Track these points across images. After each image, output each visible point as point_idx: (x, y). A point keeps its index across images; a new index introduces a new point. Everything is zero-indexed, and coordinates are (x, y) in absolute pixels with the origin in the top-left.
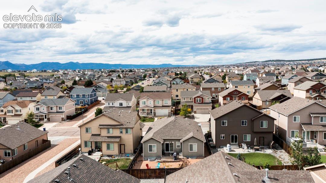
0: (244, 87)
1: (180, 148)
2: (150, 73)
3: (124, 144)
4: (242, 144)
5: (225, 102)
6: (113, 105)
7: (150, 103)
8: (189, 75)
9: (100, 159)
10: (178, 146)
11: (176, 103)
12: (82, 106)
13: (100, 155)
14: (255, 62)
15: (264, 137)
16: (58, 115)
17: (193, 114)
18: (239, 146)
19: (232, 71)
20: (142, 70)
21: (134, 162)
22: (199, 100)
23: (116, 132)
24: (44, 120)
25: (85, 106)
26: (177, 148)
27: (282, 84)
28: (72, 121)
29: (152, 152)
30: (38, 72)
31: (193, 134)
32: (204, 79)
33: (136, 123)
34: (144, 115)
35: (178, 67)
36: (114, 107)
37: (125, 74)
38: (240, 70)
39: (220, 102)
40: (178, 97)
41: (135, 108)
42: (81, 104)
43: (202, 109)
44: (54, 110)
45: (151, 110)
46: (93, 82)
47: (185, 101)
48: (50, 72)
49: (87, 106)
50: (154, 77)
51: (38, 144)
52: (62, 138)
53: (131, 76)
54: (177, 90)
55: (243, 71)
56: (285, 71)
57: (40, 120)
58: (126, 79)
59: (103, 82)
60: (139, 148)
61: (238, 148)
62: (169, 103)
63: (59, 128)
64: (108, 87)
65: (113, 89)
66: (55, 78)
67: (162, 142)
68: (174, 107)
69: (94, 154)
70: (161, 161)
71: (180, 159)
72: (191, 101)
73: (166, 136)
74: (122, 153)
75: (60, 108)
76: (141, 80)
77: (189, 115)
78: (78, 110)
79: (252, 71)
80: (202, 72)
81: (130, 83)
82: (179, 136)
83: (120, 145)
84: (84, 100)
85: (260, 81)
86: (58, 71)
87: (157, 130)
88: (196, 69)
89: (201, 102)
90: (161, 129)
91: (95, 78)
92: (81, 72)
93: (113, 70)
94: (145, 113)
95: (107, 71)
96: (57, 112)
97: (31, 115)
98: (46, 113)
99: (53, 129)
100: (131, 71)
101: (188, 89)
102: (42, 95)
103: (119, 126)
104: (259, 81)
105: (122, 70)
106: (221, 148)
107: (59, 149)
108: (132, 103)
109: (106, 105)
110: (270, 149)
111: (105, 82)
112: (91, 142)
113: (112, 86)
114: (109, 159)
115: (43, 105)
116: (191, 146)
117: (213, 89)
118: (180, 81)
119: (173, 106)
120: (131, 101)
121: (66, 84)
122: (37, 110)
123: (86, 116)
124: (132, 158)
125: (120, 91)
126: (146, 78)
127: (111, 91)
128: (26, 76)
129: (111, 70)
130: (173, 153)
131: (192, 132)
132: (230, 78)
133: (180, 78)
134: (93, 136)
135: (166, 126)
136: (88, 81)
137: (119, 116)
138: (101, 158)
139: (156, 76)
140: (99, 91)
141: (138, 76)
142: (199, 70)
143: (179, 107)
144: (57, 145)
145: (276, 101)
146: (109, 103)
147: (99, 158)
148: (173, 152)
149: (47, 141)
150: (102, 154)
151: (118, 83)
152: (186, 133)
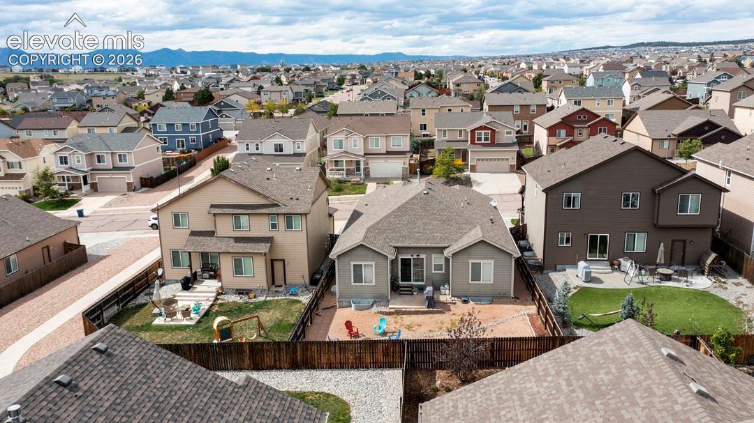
0: (598, 104)
1: (443, 272)
2: (354, 72)
3: (281, 260)
4: (621, 260)
5: (554, 141)
6: (257, 149)
7: (355, 144)
8: (449, 77)
9: (214, 301)
10: (438, 267)
11: (422, 146)
12: (183, 152)
13: (214, 289)
14: (604, 48)
15: (684, 242)
16: (118, 176)
17: (467, 173)
18: (612, 265)
19: (555, 68)
20: (334, 66)
21: (311, 314)
22: (483, 137)
23: (258, 227)
24: (81, 188)
25: (189, 152)
26: (433, 271)
27: (688, 98)
28: (153, 192)
29: (363, 284)
30: (86, 71)
31: (483, 234)
32: (487, 87)
33: (317, 199)
34: (340, 177)
35: (420, 60)
36: (262, 154)
37: (293, 76)
38: (574, 66)
39: (538, 143)
40: (425, 129)
41: (317, 158)
42: (179, 147)
43: (491, 160)
44: (108, 162)
45: (358, 163)
46: (214, 94)
47: (446, 138)
48: (113, 73)
49: (194, 152)
50: (363, 83)
51: (49, 256)
52: (122, 236)
53: (306, 79)
54: (424, 111)
55: (581, 68)
56: (686, 67)
57: (73, 188)
58: (294, 87)
59: (237, 93)
60: (324, 268)
61: (608, 273)
62: (405, 144)
63: (118, 211)
64: (250, 107)
65: (262, 111)
66: (124, 85)
67: (392, 257)
68: (417, 156)
69: (198, 287)
70: (388, 310)
71: (444, 303)
72: (462, 138)
73: (404, 237)
74: (277, 283)
75: (121, 158)
76: (332, 90)
77: (458, 175)
78: (173, 162)
79: (607, 67)
80: (479, 71)
81: (304, 96)
82: (441, 238)
83: (272, 261)
84: (187, 138)
85: (632, 89)
86: (133, 70)
87: (375, 222)
88: (466, 66)
89: (489, 142)
90: (387, 217)
91: (221, 87)
92: (189, 73)
93: (264, 68)
94: (341, 172)
95: (251, 69)
96: (115, 168)
97: (46, 176)
98: (86, 169)
99: (102, 212)
100: (307, 69)
101: (452, 108)
102: (81, 124)
103: (267, 209)
104: (630, 88)
105: (286, 67)
106: (559, 271)
107: (107, 270)
108: (308, 144)
109: (241, 149)
110: (703, 274)
111: (244, 94)
112: (190, 253)
113: (259, 103)
114: (241, 301)
115: (75, 150)
116: (476, 267)
117: (517, 109)
118: (429, 90)
119: (414, 153)
120: (305, 139)
121: (147, 98)
122: (62, 163)
123: (191, 179)
124: (305, 299)
125: (281, 115)
126: (343, 86)
127: (256, 116)
128: (55, 82)
129: (260, 66)
130: (421, 286)
131: (478, 227)
132: (552, 82)
133: (429, 84)
134: (193, 237)
135: (403, 209)
136: (200, 91)
137: (268, 179)
138: (216, 299)
139: (369, 80)
140: (227, 117)
141: (323, 80)
142: (473, 67)
143: (429, 155)
144: (104, 257)
145: (691, 140)
146: (247, 145)
147: (213, 299)
148: (423, 283)
149: (79, 246)
150: (222, 288)
151: (275, 97)
152: (460, 229)
